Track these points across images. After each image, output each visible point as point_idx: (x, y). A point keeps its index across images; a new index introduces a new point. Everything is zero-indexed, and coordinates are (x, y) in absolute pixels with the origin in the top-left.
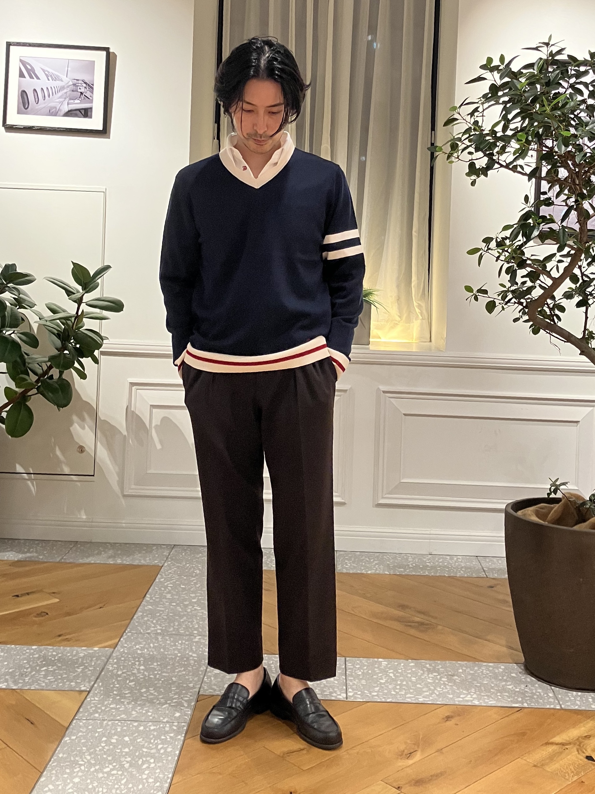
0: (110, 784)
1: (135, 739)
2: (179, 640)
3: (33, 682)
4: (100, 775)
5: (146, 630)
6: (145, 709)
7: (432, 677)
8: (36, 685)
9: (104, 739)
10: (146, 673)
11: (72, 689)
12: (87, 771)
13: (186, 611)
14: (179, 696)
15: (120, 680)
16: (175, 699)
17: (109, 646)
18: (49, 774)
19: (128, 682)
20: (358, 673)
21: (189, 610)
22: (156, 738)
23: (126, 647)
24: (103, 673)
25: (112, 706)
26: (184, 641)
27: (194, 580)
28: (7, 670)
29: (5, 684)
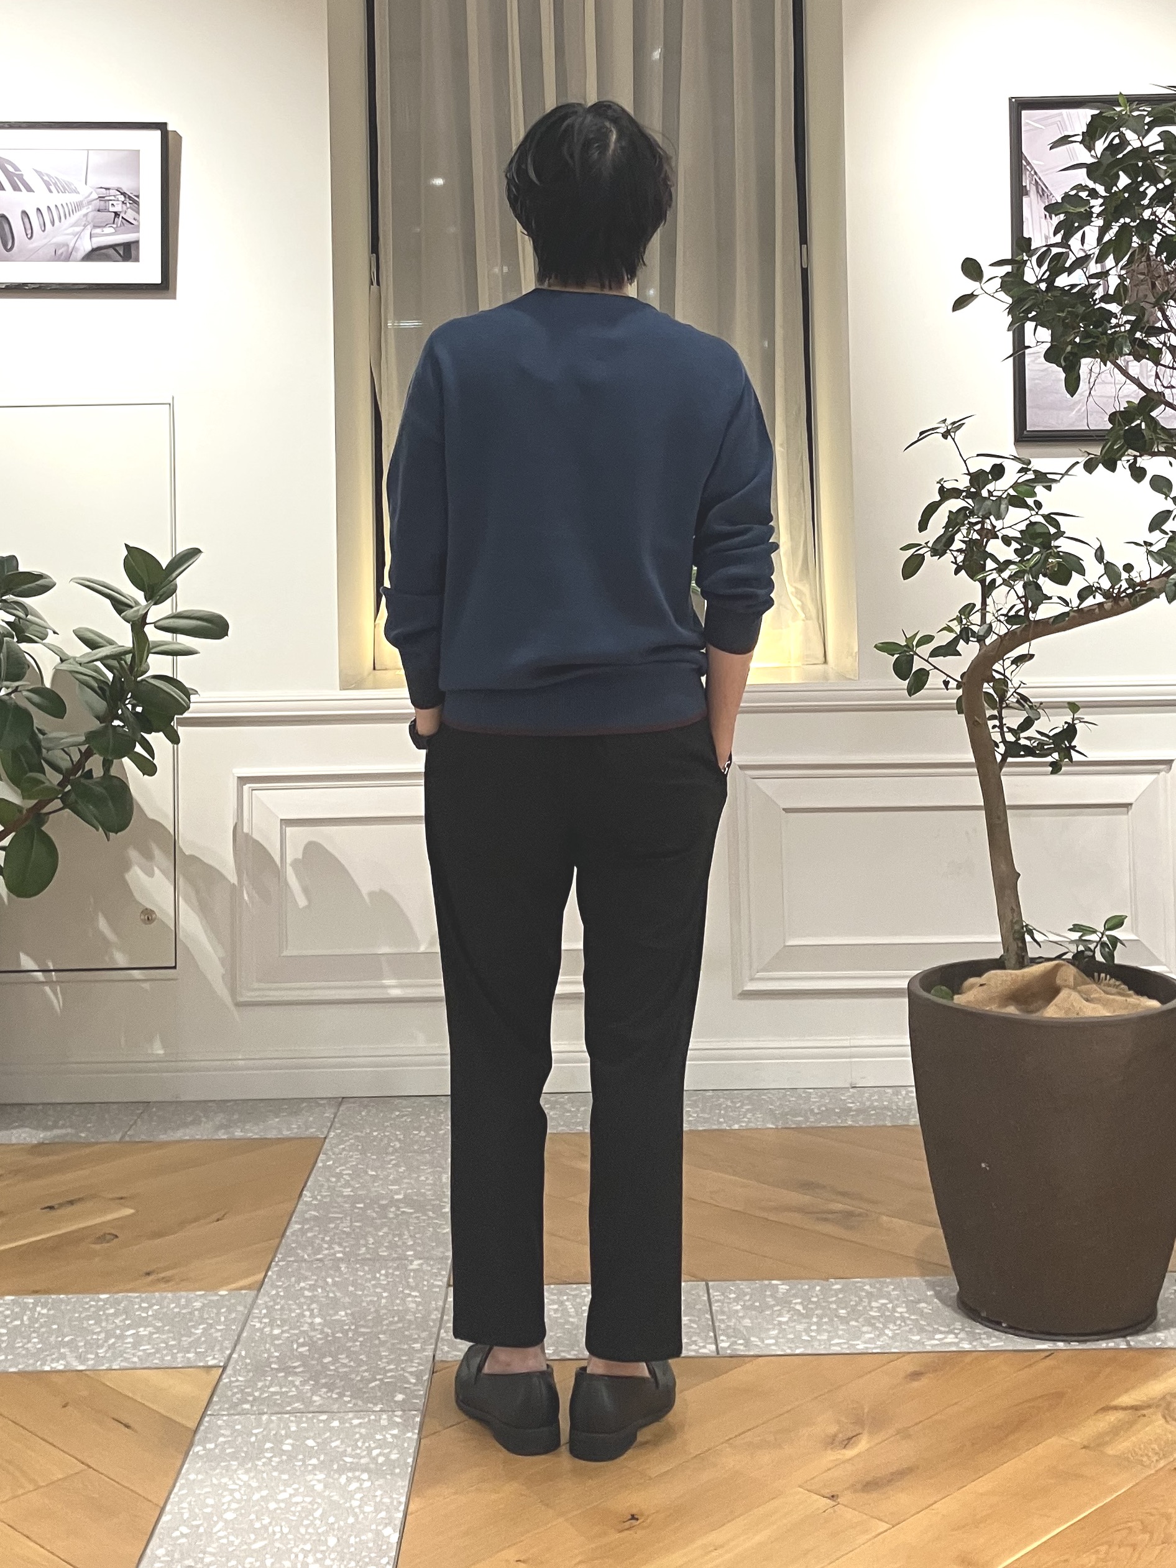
0: (294, 1518)
1: (327, 1442)
2: (381, 1268)
3: (114, 1358)
4: (272, 1506)
5: (315, 1254)
6: (338, 1391)
7: (877, 1307)
8: (122, 1361)
9: (268, 1445)
10: (326, 1330)
11: (191, 1365)
12: (248, 1500)
13: (386, 1217)
14: (397, 1365)
15: (280, 1345)
16: (391, 1371)
17: (249, 1287)
18: (176, 1508)
19: (295, 1346)
20: (735, 1308)
21: (391, 1215)
22: (364, 1438)
23: (280, 1287)
24: (245, 1334)
25: (272, 1389)
26: (391, 1271)
27: (392, 1160)
28: (60, 1339)
29: (61, 1362)
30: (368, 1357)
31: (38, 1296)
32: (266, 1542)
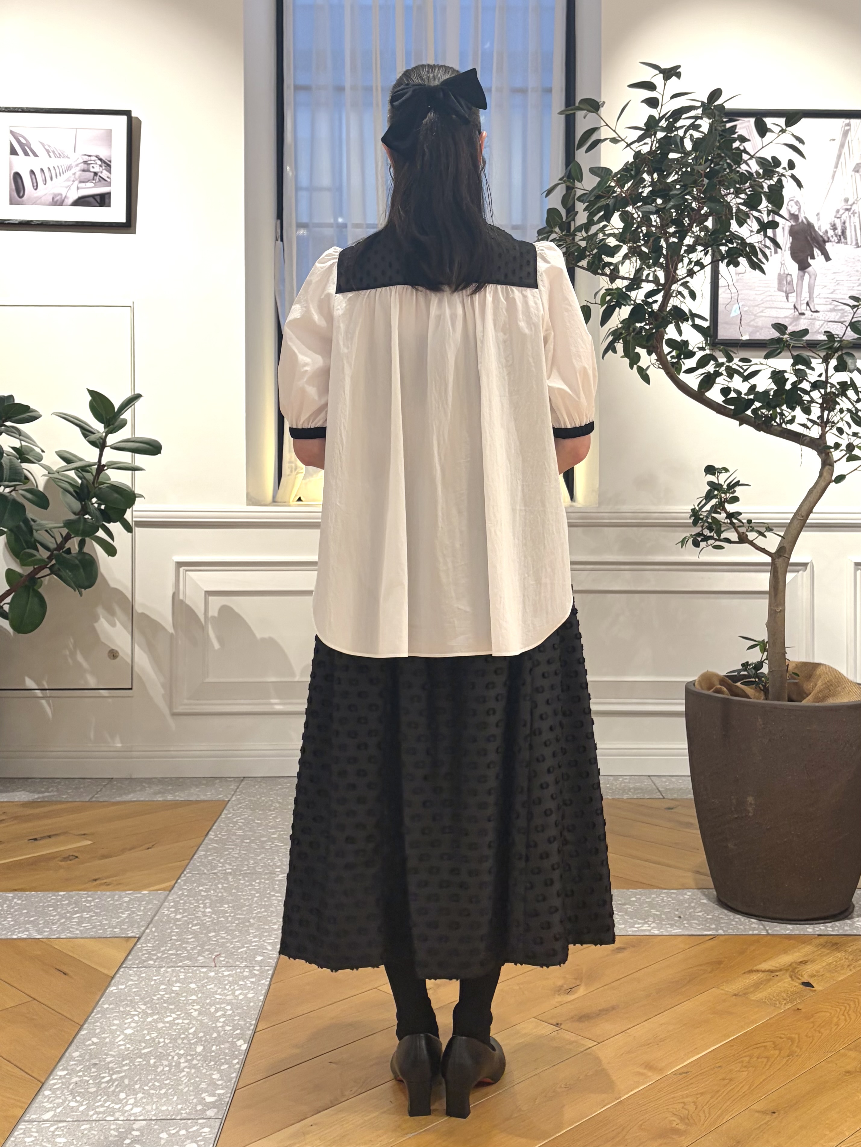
0: (175, 1033)
1: (203, 986)
2: (257, 879)
3: (63, 931)
4: (160, 1025)
5: (212, 870)
6: (216, 953)
8: (68, 933)
9: (163, 987)
10: (214, 916)
11: (116, 936)
12: (144, 1022)
13: (264, 848)
14: (260, 939)
15: (180, 925)
16: (255, 942)
17: (164, 889)
18: (91, 1027)
21: (268, 847)
22: (231, 983)
23: (185, 889)
24: (156, 918)
25: (170, 952)
26: (263, 881)
28: (27, 919)
29: (25, 933)
30: (240, 932)
31: (16, 893)
32: (152, 1049)
